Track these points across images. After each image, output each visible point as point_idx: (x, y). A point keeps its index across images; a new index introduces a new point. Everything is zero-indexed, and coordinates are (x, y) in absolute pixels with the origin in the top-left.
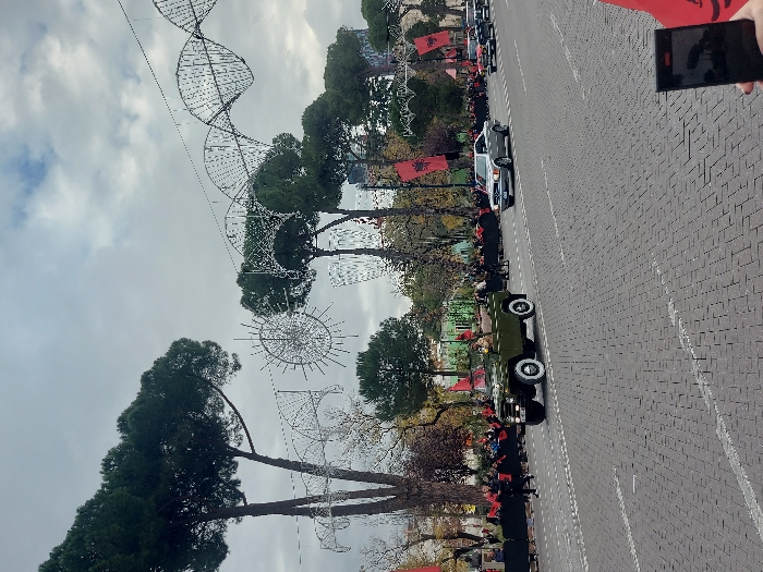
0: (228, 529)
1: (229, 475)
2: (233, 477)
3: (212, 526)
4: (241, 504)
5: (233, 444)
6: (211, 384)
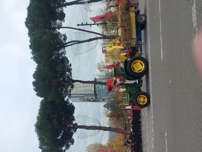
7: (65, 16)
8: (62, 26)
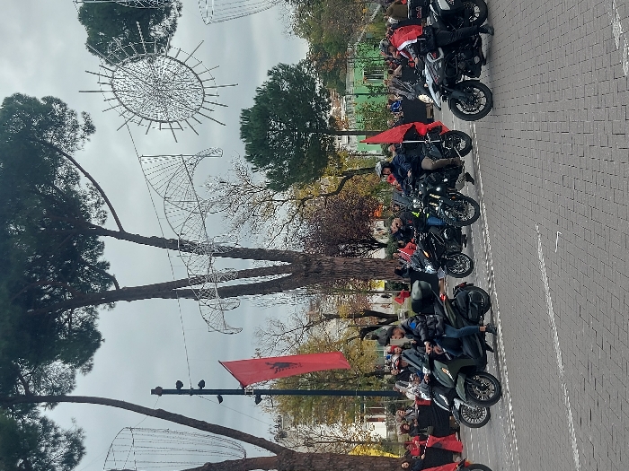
0: (99, 316)
1: (94, 257)
2: (100, 259)
3: (80, 313)
4: (113, 288)
5: (95, 222)
6: (60, 151)
7: (97, 345)
8: (73, 394)
